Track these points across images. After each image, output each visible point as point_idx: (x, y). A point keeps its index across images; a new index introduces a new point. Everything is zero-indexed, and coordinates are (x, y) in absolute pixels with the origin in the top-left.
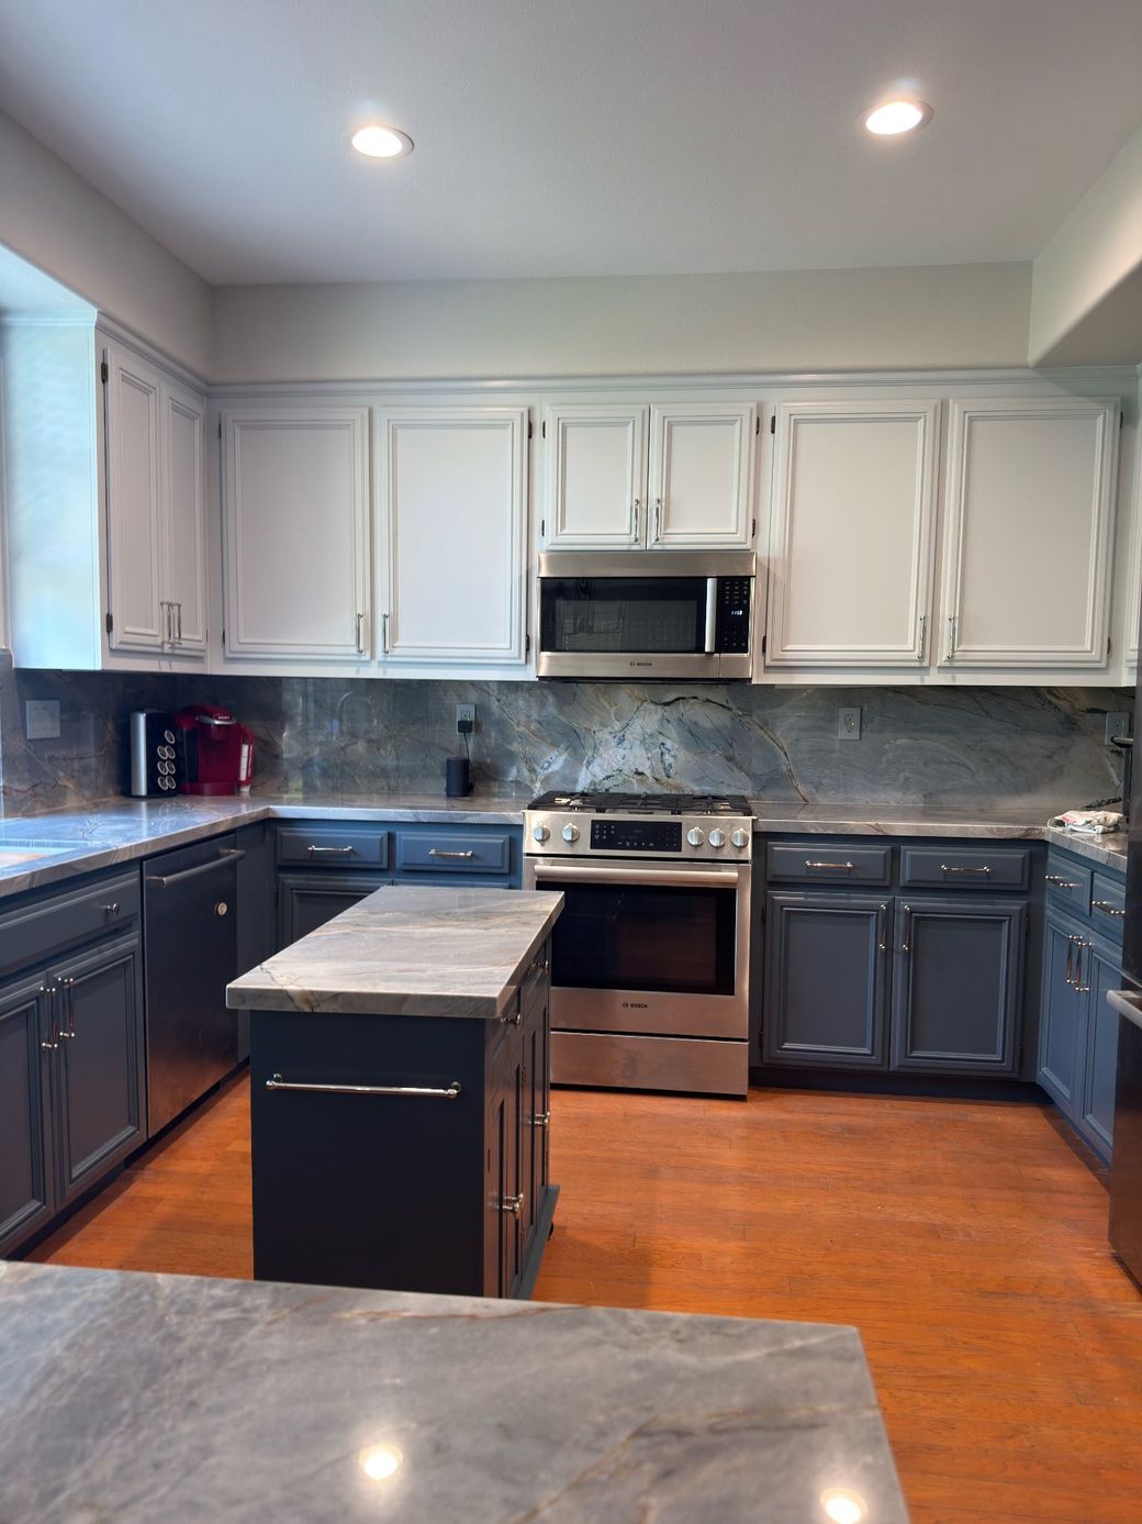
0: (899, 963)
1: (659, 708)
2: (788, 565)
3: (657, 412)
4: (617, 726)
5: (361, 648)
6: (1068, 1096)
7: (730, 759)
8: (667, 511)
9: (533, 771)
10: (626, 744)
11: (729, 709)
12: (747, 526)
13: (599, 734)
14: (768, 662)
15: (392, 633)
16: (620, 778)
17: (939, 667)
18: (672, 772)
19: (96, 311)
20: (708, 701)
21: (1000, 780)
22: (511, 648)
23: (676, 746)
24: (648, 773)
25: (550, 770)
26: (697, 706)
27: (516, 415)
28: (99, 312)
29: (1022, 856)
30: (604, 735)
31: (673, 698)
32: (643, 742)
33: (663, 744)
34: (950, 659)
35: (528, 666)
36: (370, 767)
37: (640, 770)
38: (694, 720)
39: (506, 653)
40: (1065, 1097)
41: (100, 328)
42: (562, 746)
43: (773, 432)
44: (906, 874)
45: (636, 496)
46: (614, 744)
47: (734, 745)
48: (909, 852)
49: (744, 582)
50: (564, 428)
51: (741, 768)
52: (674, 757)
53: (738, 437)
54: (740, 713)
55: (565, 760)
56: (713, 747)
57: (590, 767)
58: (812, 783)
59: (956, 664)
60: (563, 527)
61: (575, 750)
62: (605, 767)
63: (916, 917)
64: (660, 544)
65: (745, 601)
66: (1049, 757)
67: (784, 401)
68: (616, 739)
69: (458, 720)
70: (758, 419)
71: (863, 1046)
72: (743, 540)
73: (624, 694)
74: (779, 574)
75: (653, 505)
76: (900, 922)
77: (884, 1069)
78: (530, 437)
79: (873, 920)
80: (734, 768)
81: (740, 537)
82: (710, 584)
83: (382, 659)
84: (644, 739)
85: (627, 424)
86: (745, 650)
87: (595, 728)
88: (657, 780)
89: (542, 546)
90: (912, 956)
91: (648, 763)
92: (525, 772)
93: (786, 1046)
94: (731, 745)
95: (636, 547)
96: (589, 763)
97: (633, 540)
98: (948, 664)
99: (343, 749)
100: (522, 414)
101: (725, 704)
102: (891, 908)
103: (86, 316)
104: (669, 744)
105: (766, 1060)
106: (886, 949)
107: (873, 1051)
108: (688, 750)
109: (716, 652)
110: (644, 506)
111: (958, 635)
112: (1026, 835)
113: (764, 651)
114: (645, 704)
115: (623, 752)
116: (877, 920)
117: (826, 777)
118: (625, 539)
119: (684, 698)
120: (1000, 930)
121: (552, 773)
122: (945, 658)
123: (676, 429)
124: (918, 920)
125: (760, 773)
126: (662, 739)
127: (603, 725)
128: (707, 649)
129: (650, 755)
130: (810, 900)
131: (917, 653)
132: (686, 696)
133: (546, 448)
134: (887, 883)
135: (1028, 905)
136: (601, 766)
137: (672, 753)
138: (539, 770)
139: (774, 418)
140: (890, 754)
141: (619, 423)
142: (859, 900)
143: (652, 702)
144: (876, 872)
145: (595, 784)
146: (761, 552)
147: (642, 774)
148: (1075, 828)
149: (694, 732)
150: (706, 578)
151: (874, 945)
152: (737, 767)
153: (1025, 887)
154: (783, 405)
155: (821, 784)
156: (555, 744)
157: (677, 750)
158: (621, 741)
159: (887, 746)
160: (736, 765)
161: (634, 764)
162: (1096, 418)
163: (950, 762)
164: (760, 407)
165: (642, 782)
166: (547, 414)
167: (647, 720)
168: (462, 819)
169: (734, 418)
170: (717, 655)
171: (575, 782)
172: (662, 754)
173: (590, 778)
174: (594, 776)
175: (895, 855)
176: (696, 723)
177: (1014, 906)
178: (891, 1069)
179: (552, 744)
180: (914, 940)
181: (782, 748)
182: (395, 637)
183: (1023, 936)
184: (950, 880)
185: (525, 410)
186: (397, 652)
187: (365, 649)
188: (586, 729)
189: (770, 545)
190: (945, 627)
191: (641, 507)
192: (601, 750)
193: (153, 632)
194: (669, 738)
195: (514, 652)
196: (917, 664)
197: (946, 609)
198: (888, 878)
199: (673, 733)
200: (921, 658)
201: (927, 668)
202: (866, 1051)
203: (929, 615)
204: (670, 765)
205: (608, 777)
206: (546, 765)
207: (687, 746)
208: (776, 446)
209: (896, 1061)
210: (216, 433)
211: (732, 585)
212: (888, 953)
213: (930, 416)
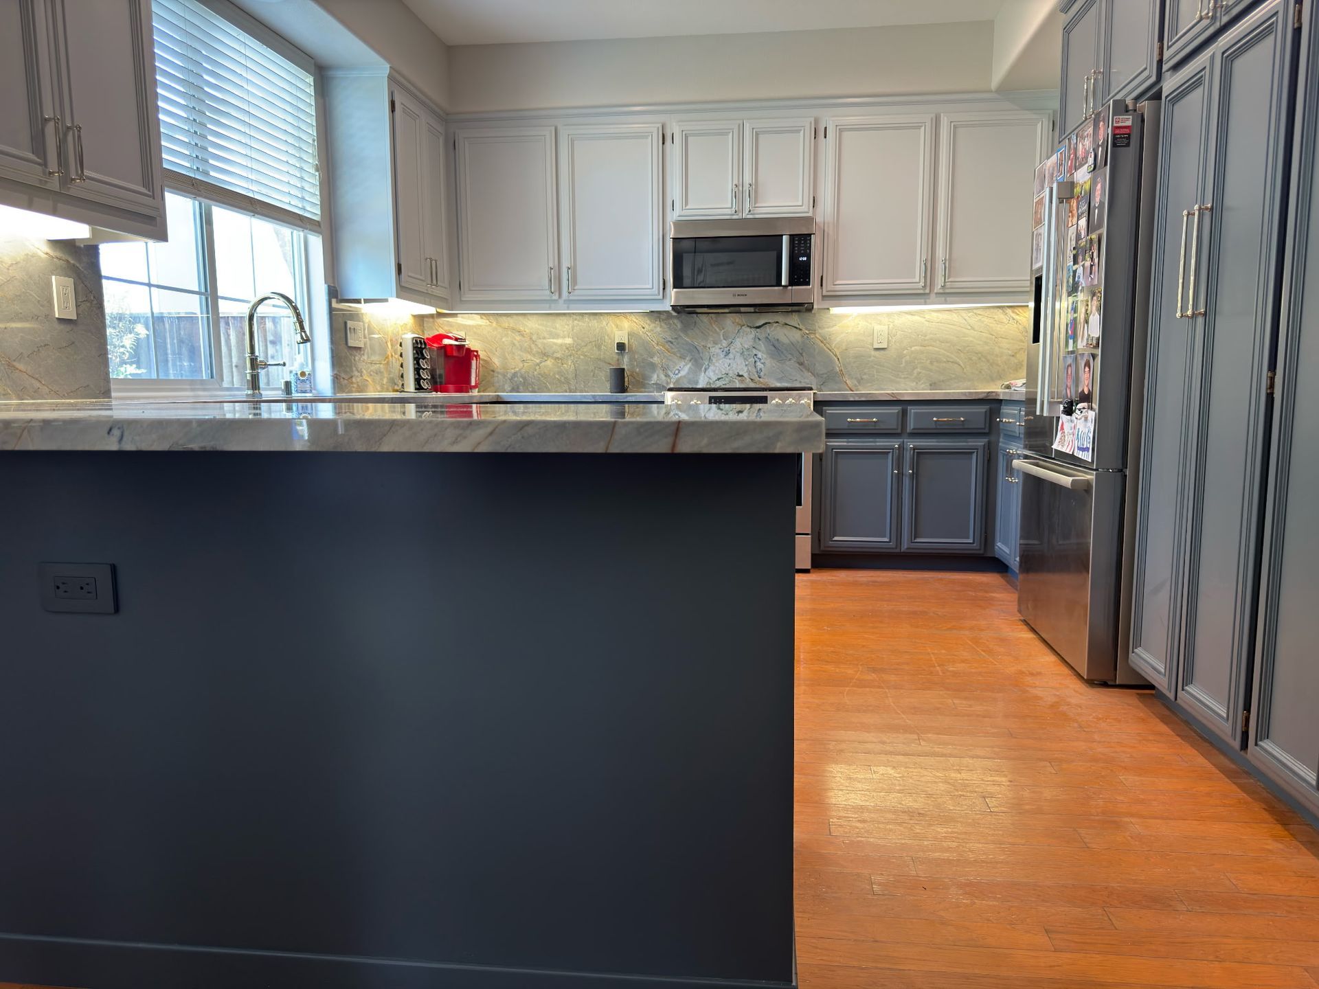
0: (906, 482)
1: (753, 330)
2: (837, 224)
3: (748, 125)
4: (725, 343)
5: (553, 290)
6: (1008, 552)
7: (801, 364)
8: (756, 192)
9: (667, 376)
10: (731, 356)
11: (800, 330)
12: (809, 202)
13: (712, 350)
14: (825, 293)
15: (574, 281)
16: (727, 379)
17: (936, 293)
18: (762, 374)
19: (389, 66)
20: (786, 324)
21: (980, 372)
22: (653, 288)
23: (765, 356)
24: (746, 375)
25: (680, 375)
26: (778, 328)
27: (655, 130)
28: (390, 67)
29: (985, 410)
30: (715, 350)
31: (762, 323)
32: (742, 354)
33: (756, 355)
34: (943, 287)
35: (665, 301)
36: (557, 376)
37: (740, 374)
38: (776, 338)
39: (648, 292)
40: (1006, 553)
41: (391, 78)
42: (688, 359)
43: (825, 137)
44: (911, 425)
45: (735, 182)
46: (722, 356)
47: (804, 354)
48: (912, 410)
49: (807, 237)
50: (686, 137)
51: (808, 370)
52: (763, 363)
53: (802, 141)
54: (807, 332)
55: (690, 367)
56: (790, 356)
57: (707, 373)
58: (856, 378)
59: (947, 291)
60: (687, 204)
61: (696, 361)
62: (717, 372)
63: (917, 452)
64: (751, 214)
65: (808, 251)
66: (1013, 356)
67: (833, 116)
68: (724, 352)
69: (616, 342)
70: (815, 129)
71: (885, 536)
72: (806, 210)
73: (730, 321)
74: (831, 233)
75: (746, 187)
76: (908, 456)
77: (898, 550)
78: (663, 143)
79: (890, 455)
80: (804, 370)
81: (804, 208)
82: (785, 239)
83: (567, 298)
84: (743, 352)
85: (727, 134)
86: (808, 284)
87: (709, 345)
88: (752, 380)
89: (673, 217)
90: (915, 476)
91: (746, 369)
92: (663, 377)
93: (836, 538)
94: (801, 354)
95: (735, 217)
96: (706, 369)
97: (733, 212)
98: (941, 291)
99: (538, 364)
100: (658, 128)
101: (798, 326)
102: (902, 448)
103: (384, 68)
104: (760, 355)
105: (822, 548)
106: (898, 473)
107: (890, 539)
108: (773, 358)
109: (789, 286)
110: (741, 189)
111: (949, 270)
112: (988, 396)
113: (822, 285)
114: (743, 327)
115: (728, 361)
116: (893, 456)
117: (865, 374)
118: (728, 211)
119: (769, 323)
120: (971, 458)
121: (681, 377)
122: (940, 287)
123: (761, 137)
124: (919, 454)
125: (821, 372)
126: (755, 352)
127: (715, 343)
128: (783, 283)
129: (747, 363)
130: (850, 444)
131: (922, 284)
132: (770, 321)
133: (675, 151)
134: (899, 431)
135: (989, 443)
136: (714, 371)
137: (762, 361)
138: (672, 375)
139: (826, 128)
140: (908, 357)
141: (722, 133)
142: (881, 443)
143: (748, 326)
144: (893, 424)
145: (710, 383)
146: (819, 219)
147: (742, 376)
148: (1016, 389)
149: (777, 345)
150: (782, 235)
151: (890, 470)
152: (806, 369)
153: (987, 431)
154: (830, 120)
155: (862, 379)
156: (682, 357)
157: (765, 359)
158: (728, 353)
159: (905, 352)
160: (805, 367)
161: (736, 369)
162: (1037, 125)
163: (948, 361)
164: (817, 121)
165: (742, 382)
166: (675, 128)
167: (746, 339)
168: (624, 399)
169: (800, 128)
170: (790, 288)
171: (697, 383)
172: (755, 362)
173: (707, 380)
174: (710, 378)
175: (904, 413)
176: (778, 340)
177: (980, 442)
178: (902, 551)
179: (680, 357)
180: (916, 466)
181: (836, 356)
182: (575, 282)
183: (986, 462)
184: (938, 427)
185: (660, 126)
186: (576, 292)
187: (555, 291)
188: (703, 346)
189: (825, 213)
190: (940, 267)
191: (739, 190)
192: (714, 360)
193: (421, 277)
194: (760, 351)
195: (655, 290)
196: (921, 292)
197: (940, 253)
198: (900, 427)
199: (763, 348)
200: (925, 287)
201: (928, 294)
202: (886, 539)
203: (929, 258)
204: (761, 369)
205: (719, 379)
206: (677, 372)
207: (772, 356)
208: (828, 147)
209: (905, 546)
210: (452, 145)
211: (800, 241)
212: (900, 476)
213: (928, 125)
